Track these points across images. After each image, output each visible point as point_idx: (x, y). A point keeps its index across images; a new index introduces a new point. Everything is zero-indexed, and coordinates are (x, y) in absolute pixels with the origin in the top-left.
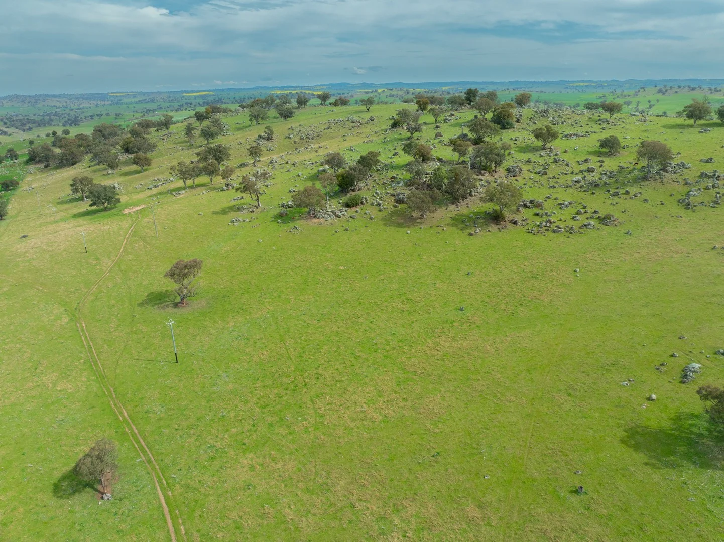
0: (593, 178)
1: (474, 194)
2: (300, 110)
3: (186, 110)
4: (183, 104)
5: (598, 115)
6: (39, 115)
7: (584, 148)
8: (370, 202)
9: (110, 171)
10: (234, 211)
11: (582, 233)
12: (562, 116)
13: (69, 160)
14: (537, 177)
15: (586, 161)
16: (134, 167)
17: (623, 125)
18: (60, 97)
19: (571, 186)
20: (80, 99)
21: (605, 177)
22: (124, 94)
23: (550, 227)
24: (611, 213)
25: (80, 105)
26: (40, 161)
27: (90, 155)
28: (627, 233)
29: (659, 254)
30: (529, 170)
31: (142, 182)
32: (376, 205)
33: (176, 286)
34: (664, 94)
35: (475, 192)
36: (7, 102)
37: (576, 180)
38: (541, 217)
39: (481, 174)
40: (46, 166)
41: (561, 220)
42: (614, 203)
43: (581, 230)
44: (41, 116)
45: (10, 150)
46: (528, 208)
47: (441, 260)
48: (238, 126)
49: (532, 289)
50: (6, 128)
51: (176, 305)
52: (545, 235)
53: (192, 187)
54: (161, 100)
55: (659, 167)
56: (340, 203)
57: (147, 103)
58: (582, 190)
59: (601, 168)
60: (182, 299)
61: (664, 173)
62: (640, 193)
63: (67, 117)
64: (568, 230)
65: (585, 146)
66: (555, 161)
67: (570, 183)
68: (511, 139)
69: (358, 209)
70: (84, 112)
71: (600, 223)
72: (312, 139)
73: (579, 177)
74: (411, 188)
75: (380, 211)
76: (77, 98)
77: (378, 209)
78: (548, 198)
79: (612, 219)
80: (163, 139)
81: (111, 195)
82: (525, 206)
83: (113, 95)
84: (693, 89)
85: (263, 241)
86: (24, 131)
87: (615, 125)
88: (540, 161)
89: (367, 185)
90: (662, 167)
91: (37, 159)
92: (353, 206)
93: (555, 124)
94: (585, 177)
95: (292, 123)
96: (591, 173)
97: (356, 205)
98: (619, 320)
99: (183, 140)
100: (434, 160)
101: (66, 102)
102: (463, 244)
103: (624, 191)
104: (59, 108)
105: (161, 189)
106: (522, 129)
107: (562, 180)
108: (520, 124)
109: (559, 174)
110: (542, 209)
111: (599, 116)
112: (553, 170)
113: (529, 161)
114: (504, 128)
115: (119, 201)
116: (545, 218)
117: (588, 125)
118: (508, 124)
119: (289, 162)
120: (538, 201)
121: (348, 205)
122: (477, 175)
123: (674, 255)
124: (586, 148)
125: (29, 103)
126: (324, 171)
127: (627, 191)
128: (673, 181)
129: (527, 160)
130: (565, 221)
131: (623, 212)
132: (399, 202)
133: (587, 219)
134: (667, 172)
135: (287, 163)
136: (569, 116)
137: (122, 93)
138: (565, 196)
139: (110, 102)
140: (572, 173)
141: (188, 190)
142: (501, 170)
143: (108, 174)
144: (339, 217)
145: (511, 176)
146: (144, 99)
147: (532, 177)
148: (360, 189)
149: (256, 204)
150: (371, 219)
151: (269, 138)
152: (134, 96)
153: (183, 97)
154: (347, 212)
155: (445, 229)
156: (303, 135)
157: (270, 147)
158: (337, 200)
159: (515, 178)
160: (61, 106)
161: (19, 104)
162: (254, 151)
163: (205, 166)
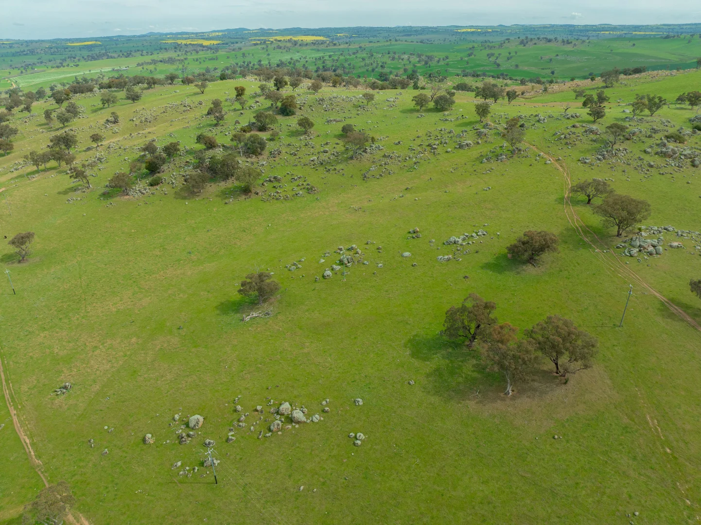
0: (324, 158)
2: (150, 91)
3: (68, 65)
4: (65, 58)
7: (333, 132)
8: (167, 182)
10: (72, 191)
11: (291, 200)
12: (334, 103)
14: (289, 158)
19: (307, 165)
21: (332, 157)
23: (276, 196)
24: (318, 184)
30: (286, 152)
31: (5, 166)
32: (171, 184)
33: (17, 250)
34: (524, 46)
37: (313, 159)
38: (275, 189)
39: (249, 157)
41: (285, 191)
42: (323, 178)
43: (292, 198)
47: (198, 222)
48: (94, 108)
49: (236, 238)
51: (19, 262)
52: (270, 202)
53: (44, 171)
54: (42, 52)
55: (362, 150)
56: (146, 183)
57: (25, 55)
58: (312, 167)
59: (334, 149)
60: (23, 258)
61: (364, 154)
62: (343, 169)
65: (336, 130)
66: (307, 145)
67: (307, 162)
68: (287, 125)
69: (158, 187)
71: (305, 193)
72: (150, 122)
73: (316, 157)
74: (197, 170)
75: (173, 188)
78: (288, 174)
79: (313, 189)
80: (26, 122)
82: (270, 181)
85: (86, 214)
88: (297, 144)
89: (169, 168)
90: (364, 150)
92: (155, 185)
93: (325, 111)
94: (319, 157)
95: (138, 106)
96: (325, 154)
97: (158, 184)
99: (43, 122)
100: (219, 147)
102: (218, 210)
103: (334, 168)
105: (20, 172)
106: (301, 115)
107: (304, 160)
108: (301, 111)
109: (304, 155)
110: (279, 183)
111: (361, 102)
112: (302, 152)
113: (289, 144)
114: (286, 115)
116: (277, 190)
117: (349, 111)
118: (290, 111)
119: (122, 147)
120: (279, 177)
121: (151, 185)
122: (246, 158)
124: (336, 132)
126: (145, 155)
130: (287, 191)
131: (325, 183)
132: (186, 181)
133: (301, 189)
135: (120, 148)
140: (313, 154)
141: (41, 173)
142: (266, 153)
144: (143, 194)
145: (271, 158)
146: (22, 50)
147: (286, 158)
148: (163, 172)
149: (88, 186)
150: (165, 194)
151: (115, 122)
152: (11, 46)
153: (67, 48)
154: (149, 190)
155: (211, 200)
156: (143, 119)
157: (115, 131)
158: (146, 180)
159: (274, 159)
162: (97, 140)
163: (53, 154)
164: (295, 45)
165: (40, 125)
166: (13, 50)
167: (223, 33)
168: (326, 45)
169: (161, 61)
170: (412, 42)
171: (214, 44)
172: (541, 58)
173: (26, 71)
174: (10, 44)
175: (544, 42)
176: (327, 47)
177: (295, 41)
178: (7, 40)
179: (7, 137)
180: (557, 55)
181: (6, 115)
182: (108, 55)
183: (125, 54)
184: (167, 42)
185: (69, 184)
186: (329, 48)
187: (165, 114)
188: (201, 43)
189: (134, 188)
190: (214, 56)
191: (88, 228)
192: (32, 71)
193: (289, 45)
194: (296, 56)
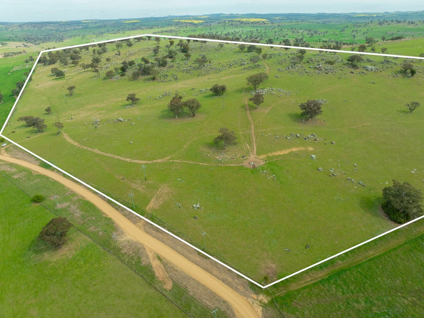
2: (138, 43)
3: (120, 33)
4: (120, 29)
6: (43, 35)
8: (127, 75)
9: (65, 66)
10: (94, 77)
13: (52, 62)
16: (73, 65)
18: (55, 23)
20: (65, 25)
22: (90, 21)
25: (65, 28)
26: (42, 62)
27: (60, 60)
31: (74, 70)
33: (70, 92)
34: (381, 25)
36: (26, 27)
40: (45, 64)
45: (31, 57)
50: (27, 43)
53: (87, 71)
54: (110, 26)
57: (101, 27)
60: (71, 95)
63: (58, 36)
69: (123, 77)
70: (67, 33)
72: (132, 55)
74: (138, 71)
75: (128, 77)
81: (62, 73)
83: (84, 22)
84: (399, 22)
86: (36, 45)
91: (41, 61)
95: (131, 49)
97: (124, 75)
101: (58, 27)
104: (54, 30)
105: (79, 72)
115: (64, 75)
121: (121, 76)
122: (159, 68)
125: (38, 27)
132: (134, 75)
139: (82, 27)
141: (85, 72)
142: (167, 66)
143: (65, 67)
144: (117, 79)
146: (101, 25)
147: (175, 68)
148: (127, 71)
149: (99, 76)
150: (125, 79)
151: (119, 55)
152: (96, 23)
153: (122, 24)
154: (120, 78)
155: (140, 81)
157: (118, 58)
158: (119, 74)
160: (55, 29)
161: (32, 28)
162: (108, 60)
163: (90, 65)
164: (242, 23)
165: (91, 56)
166: (96, 25)
167: (209, 16)
168: (259, 24)
169: (166, 31)
170: (312, 23)
171: (200, 22)
172: (387, 33)
173: (99, 35)
174: (95, 22)
175: (395, 23)
176: (260, 25)
177: (242, 21)
178: (95, 20)
179: (77, 60)
180: (399, 31)
181: (79, 52)
182: (141, 28)
183: (150, 27)
184: (174, 21)
185: (93, 75)
186: (261, 25)
188: (193, 22)
189: (115, 76)
190: (194, 29)
192: (102, 35)
193: (238, 23)
194: (237, 30)
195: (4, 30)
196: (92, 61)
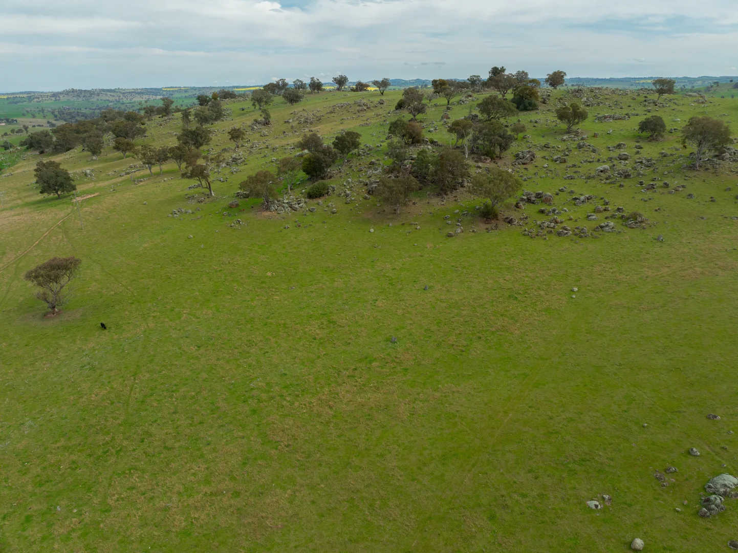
0: (625, 168)
1: (466, 184)
2: (312, 96)
5: (644, 95)
6: (90, 109)
7: (620, 132)
8: (337, 192)
9: (94, 158)
10: (182, 201)
11: (596, 237)
12: (599, 96)
13: (63, 146)
14: (553, 166)
15: (619, 146)
16: (117, 154)
17: (675, 107)
18: (115, 91)
19: (593, 177)
20: (133, 94)
21: (639, 167)
22: (177, 89)
23: (554, 228)
24: (640, 212)
25: (132, 99)
28: (658, 239)
29: (698, 270)
30: (544, 157)
31: (117, 169)
32: (343, 196)
35: (468, 182)
36: (64, 96)
37: (602, 169)
38: (547, 215)
39: (481, 160)
41: (571, 219)
42: (646, 199)
43: (594, 233)
44: (92, 109)
46: (533, 203)
47: (397, 268)
48: (242, 111)
49: (502, 315)
50: (56, 120)
51: (45, 315)
52: (545, 239)
53: (158, 175)
55: (713, 153)
56: (302, 193)
58: (608, 181)
59: (638, 155)
60: (53, 308)
61: (718, 161)
62: (683, 186)
64: (578, 232)
65: (621, 130)
66: (580, 147)
67: (593, 174)
68: (531, 122)
69: (320, 201)
70: (134, 106)
71: (622, 225)
72: (311, 123)
73: (606, 166)
74: (390, 175)
75: (346, 203)
76: (130, 93)
77: (344, 201)
78: (562, 190)
79: (639, 219)
82: (529, 200)
83: (166, 89)
85: (194, 237)
87: (663, 106)
88: (560, 146)
89: (340, 172)
90: (717, 153)
92: (316, 197)
93: (588, 106)
94: (614, 165)
95: (297, 108)
96: (623, 161)
97: (319, 196)
98: (615, 374)
99: (180, 126)
100: (426, 144)
101: (120, 96)
102: (435, 247)
103: (661, 184)
104: (111, 102)
106: (548, 111)
107: (584, 169)
108: (546, 105)
109: (581, 162)
110: (550, 205)
111: (646, 97)
112: (576, 157)
113: (546, 146)
114: (525, 109)
116: (552, 216)
117: (629, 106)
118: (530, 104)
119: (270, 147)
120: (546, 195)
121: (311, 196)
122: (476, 162)
123: (720, 272)
124: (622, 132)
125: (84, 97)
126: (301, 155)
127: (665, 184)
128: (732, 171)
129: (543, 144)
130: (576, 221)
131: (656, 210)
132: (371, 193)
133: (606, 218)
134: (723, 160)
135: (267, 148)
136: (608, 97)
137: (176, 87)
138: (582, 189)
140: (599, 160)
141: (152, 177)
142: (509, 155)
143: (91, 160)
144: (295, 210)
145: (519, 164)
147: (546, 165)
148: (331, 177)
149: (209, 193)
150: (333, 213)
151: (266, 123)
152: (186, 91)
154: (305, 204)
155: (418, 227)
156: (302, 120)
157: (264, 133)
158: (300, 189)
159: (525, 166)
160: (114, 100)
161: (75, 98)
162: (236, 135)
163: (172, 150)
165: (176, 127)
166: (187, 94)
185: (183, 191)
187: (333, 115)
189: (281, 199)
191: (189, 261)
195: (25, 101)
196: (179, 139)
